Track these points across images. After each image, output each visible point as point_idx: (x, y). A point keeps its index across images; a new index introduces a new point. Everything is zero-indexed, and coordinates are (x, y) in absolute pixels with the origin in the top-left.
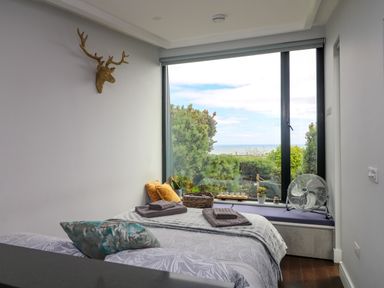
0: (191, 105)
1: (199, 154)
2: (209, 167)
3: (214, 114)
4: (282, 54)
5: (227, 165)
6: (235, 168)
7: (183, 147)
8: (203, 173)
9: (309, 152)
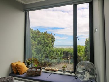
0: (46, 32)
1: (47, 48)
2: (51, 53)
3: (54, 35)
4: (74, 5)
5: (58, 52)
6: (61, 53)
7: (41, 46)
8: (49, 55)
9: (86, 48)
